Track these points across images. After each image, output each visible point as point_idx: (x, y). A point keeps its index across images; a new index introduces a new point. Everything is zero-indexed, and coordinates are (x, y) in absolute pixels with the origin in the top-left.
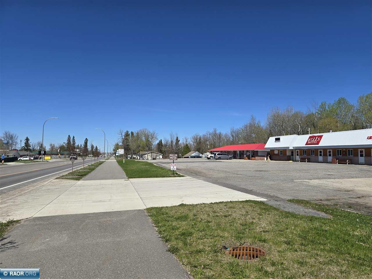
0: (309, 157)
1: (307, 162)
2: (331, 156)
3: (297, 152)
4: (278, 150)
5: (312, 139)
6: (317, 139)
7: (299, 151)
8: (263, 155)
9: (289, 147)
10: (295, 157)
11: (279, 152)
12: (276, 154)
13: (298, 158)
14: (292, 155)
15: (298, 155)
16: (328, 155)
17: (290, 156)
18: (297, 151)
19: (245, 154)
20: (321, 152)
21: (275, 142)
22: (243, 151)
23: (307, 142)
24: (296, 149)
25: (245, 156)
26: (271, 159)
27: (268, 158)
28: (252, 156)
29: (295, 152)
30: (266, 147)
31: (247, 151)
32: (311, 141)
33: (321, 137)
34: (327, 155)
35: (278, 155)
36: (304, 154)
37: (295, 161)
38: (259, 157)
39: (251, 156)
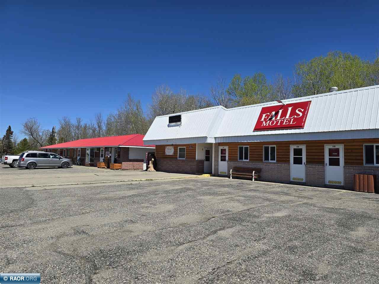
0: (258, 165)
1: (256, 180)
2: (338, 165)
3: (223, 152)
4: (175, 146)
5: (274, 113)
6: (293, 113)
7: (226, 148)
8: (139, 158)
9: (206, 137)
10: (217, 165)
11: (175, 152)
12: (170, 157)
13: (223, 166)
14: (208, 158)
15: (223, 159)
16: (327, 160)
17: (201, 162)
18: (221, 148)
19: (102, 156)
20: (298, 152)
21: (169, 126)
22: (99, 149)
23: (259, 122)
24: (219, 144)
25: (101, 159)
26: (157, 169)
27: (151, 165)
28: (116, 161)
29: (216, 152)
30: (146, 138)
31: (106, 149)
32: (270, 119)
33: (305, 106)
34: (322, 162)
35: (173, 158)
36: (241, 158)
37: (214, 176)
38: (132, 163)
39: (113, 159)
